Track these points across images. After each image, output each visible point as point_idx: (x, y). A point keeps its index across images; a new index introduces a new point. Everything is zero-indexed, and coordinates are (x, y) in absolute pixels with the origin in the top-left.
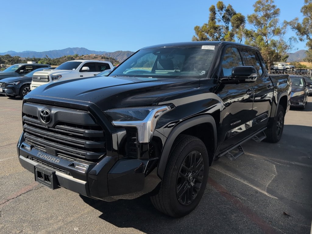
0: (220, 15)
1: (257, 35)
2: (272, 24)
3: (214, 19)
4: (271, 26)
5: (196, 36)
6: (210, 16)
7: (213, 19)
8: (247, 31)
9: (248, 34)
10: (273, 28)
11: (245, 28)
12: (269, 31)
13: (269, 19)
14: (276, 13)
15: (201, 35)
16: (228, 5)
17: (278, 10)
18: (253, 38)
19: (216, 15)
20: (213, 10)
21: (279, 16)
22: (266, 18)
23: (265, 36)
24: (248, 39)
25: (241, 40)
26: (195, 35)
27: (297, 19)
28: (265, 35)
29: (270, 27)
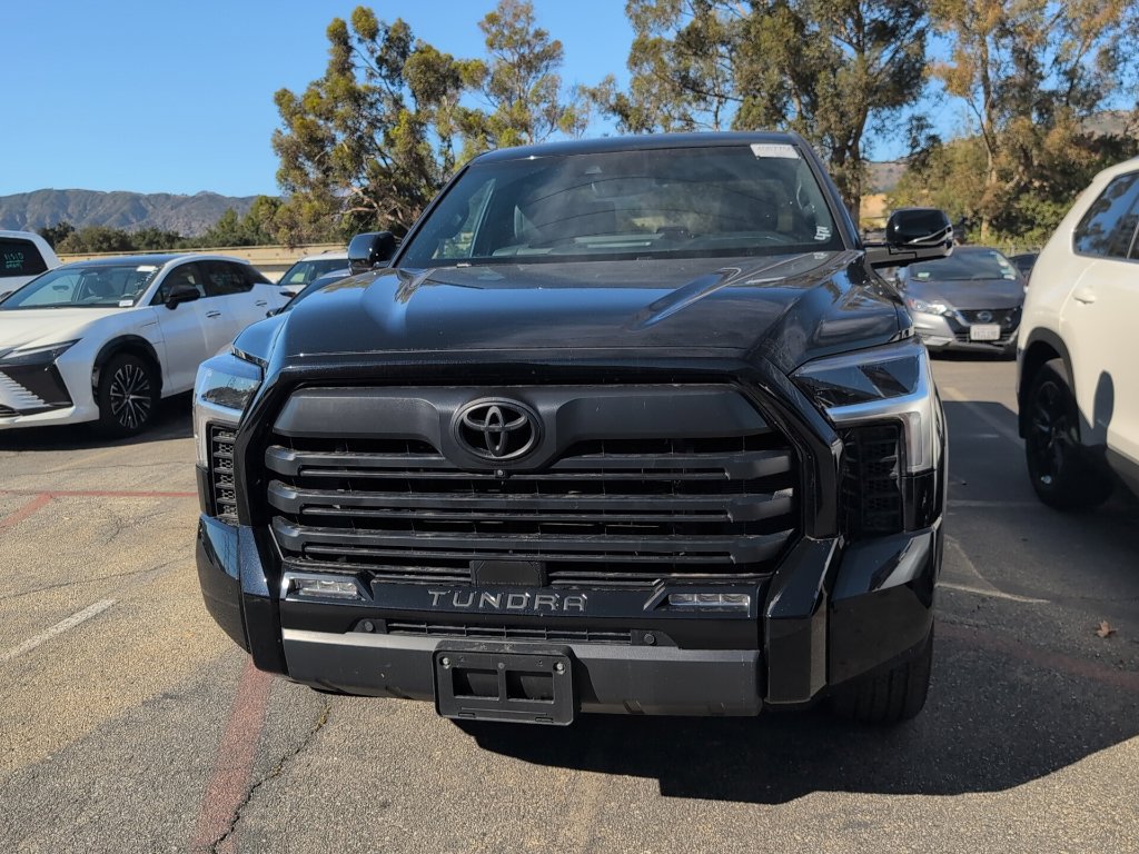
0: (366, 55)
1: (501, 127)
2: (542, 92)
3: (349, 69)
4: (540, 99)
5: (287, 132)
6: (332, 58)
7: (344, 67)
8: (467, 115)
9: (472, 125)
10: (544, 106)
11: (460, 104)
12: (535, 116)
13: (533, 74)
14: (552, 54)
15: (305, 126)
16: (396, 21)
17: (558, 44)
18: (489, 138)
19: (352, 54)
20: (340, 36)
21: (561, 65)
22: (523, 73)
23: (526, 130)
24: (476, 143)
25: (450, 146)
26: (281, 128)
27: (610, 81)
28: (525, 127)
29: (537, 104)
